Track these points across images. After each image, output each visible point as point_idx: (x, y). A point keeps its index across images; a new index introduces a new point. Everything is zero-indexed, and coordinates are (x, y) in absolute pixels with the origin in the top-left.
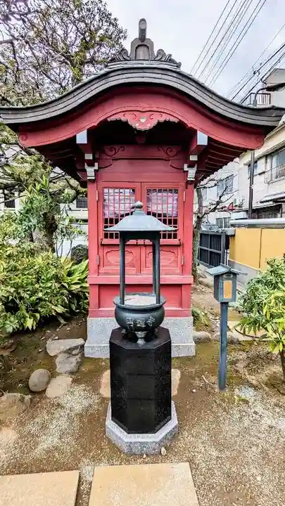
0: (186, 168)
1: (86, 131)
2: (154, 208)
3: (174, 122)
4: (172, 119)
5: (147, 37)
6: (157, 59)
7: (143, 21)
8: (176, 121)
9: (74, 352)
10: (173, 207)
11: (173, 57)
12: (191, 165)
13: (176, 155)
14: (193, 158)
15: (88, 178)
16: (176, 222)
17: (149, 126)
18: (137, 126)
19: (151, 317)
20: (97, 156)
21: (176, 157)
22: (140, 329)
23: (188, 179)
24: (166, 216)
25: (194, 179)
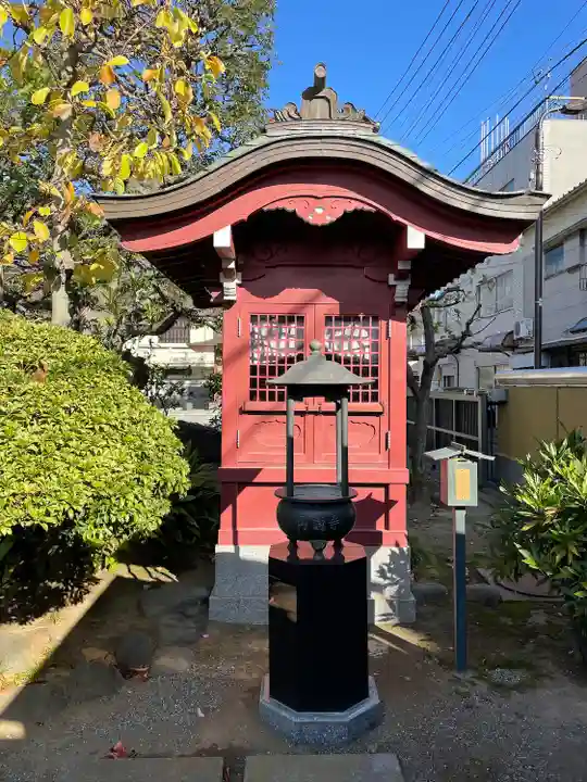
0: (391, 279)
1: (229, 228)
2: (337, 349)
3: (369, 212)
4: (367, 208)
6: (342, 117)
9: (190, 611)
11: (367, 115)
12: (401, 276)
13: (375, 258)
14: (403, 265)
15: (225, 298)
16: (375, 372)
17: (329, 219)
18: (310, 219)
19: (334, 517)
22: (318, 536)
23: (397, 300)
24: (358, 363)
25: (406, 300)
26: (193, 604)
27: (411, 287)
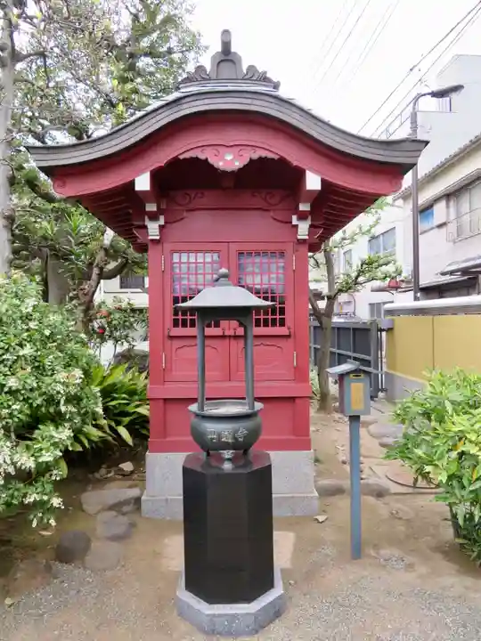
0: (295, 220)
1: (149, 173)
2: (249, 280)
3: (273, 159)
4: (270, 155)
5: (233, 50)
6: (246, 77)
7: (226, 32)
8: (276, 157)
9: (125, 509)
10: (278, 278)
11: (268, 75)
12: (302, 216)
13: (280, 202)
14: (304, 207)
15: (150, 238)
16: (282, 301)
18: (221, 165)
19: (242, 428)
20: (164, 206)
21: (280, 206)
22: (226, 446)
23: (299, 237)
24: (267, 293)
25: (307, 237)
26: (126, 502)
27: (311, 226)
